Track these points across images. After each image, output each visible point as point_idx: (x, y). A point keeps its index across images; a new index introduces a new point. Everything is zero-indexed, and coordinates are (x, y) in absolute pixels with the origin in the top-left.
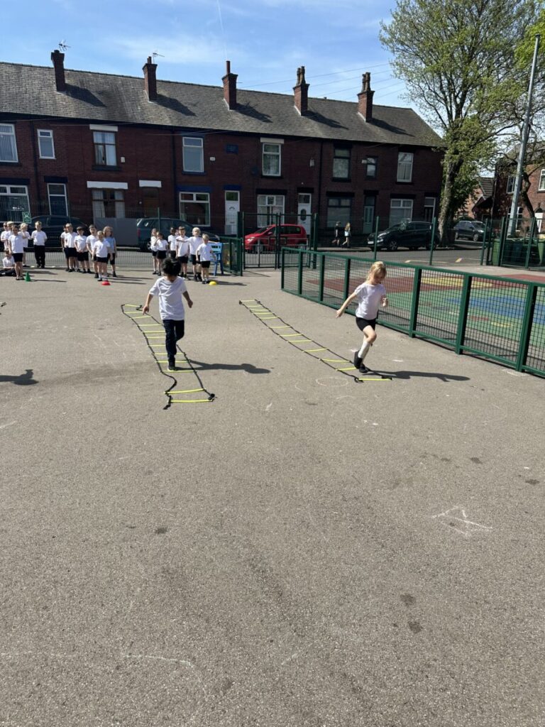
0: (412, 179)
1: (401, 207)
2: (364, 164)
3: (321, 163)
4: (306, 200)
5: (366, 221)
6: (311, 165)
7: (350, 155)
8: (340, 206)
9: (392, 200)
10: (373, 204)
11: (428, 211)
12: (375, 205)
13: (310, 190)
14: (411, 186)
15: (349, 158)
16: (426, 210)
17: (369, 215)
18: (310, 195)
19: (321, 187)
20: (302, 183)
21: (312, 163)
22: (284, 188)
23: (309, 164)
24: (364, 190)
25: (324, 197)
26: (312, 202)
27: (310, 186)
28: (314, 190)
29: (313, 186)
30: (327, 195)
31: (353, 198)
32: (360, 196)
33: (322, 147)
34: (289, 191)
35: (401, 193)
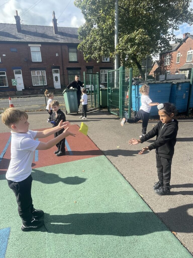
1: (106, 73)
3: (62, 55)
4: (56, 72)
6: (57, 56)
7: (77, 50)
9: (101, 70)
14: (110, 63)
15: (76, 52)
18: (59, 69)
19: (64, 66)
20: (53, 64)
21: (57, 55)
22: (44, 67)
23: (56, 55)
24: (86, 66)
25: (65, 71)
26: (60, 73)
27: (58, 65)
28: (60, 67)
29: (59, 66)
30: (67, 69)
31: (81, 70)
32: (84, 69)
33: (61, 47)
34: (47, 68)
35: (105, 67)
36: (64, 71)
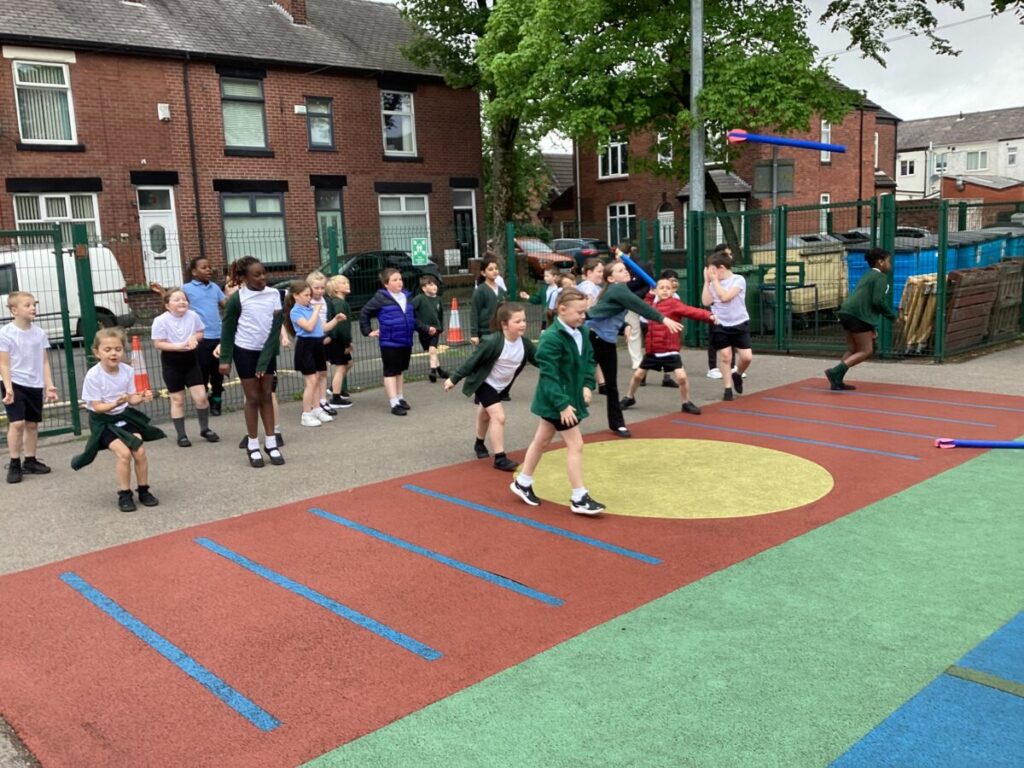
0: (418, 149)
1: (404, 211)
2: (300, 115)
3: (189, 113)
4: (158, 201)
6: (161, 117)
7: (263, 91)
8: (254, 215)
9: (381, 196)
10: (337, 205)
11: (463, 218)
12: (342, 210)
13: (171, 178)
14: (418, 166)
15: (260, 103)
16: (459, 216)
18: (170, 188)
19: (198, 169)
20: (144, 161)
21: (163, 111)
22: (94, 175)
23: (158, 117)
24: (311, 176)
25: (209, 195)
26: (177, 206)
27: (166, 166)
28: (181, 177)
29: (175, 169)
30: (215, 190)
31: (286, 194)
32: (302, 190)
33: (185, 73)
34: (108, 182)
35: (398, 181)
36: (202, 197)
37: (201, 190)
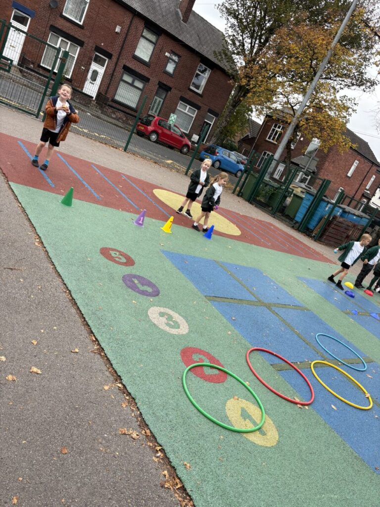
0: (203, 92)
1: (186, 112)
2: (166, 57)
3: (127, 35)
4: (100, 62)
5: (152, 110)
6: (116, 31)
7: (157, 41)
8: (132, 85)
9: (181, 102)
10: (163, 98)
11: (206, 126)
12: (164, 100)
13: (109, 56)
14: (200, 98)
15: (155, 44)
16: (205, 124)
17: (156, 105)
18: (107, 59)
19: (121, 58)
20: (103, 44)
21: (118, 29)
22: (82, 40)
24: (159, 81)
25: (120, 69)
26: (106, 67)
27: (110, 50)
28: (113, 57)
29: (112, 53)
30: (123, 68)
31: (147, 83)
32: (153, 85)
33: (132, 18)
34: (86, 45)
35: (189, 99)
36: (117, 69)
37: (118, 66)
